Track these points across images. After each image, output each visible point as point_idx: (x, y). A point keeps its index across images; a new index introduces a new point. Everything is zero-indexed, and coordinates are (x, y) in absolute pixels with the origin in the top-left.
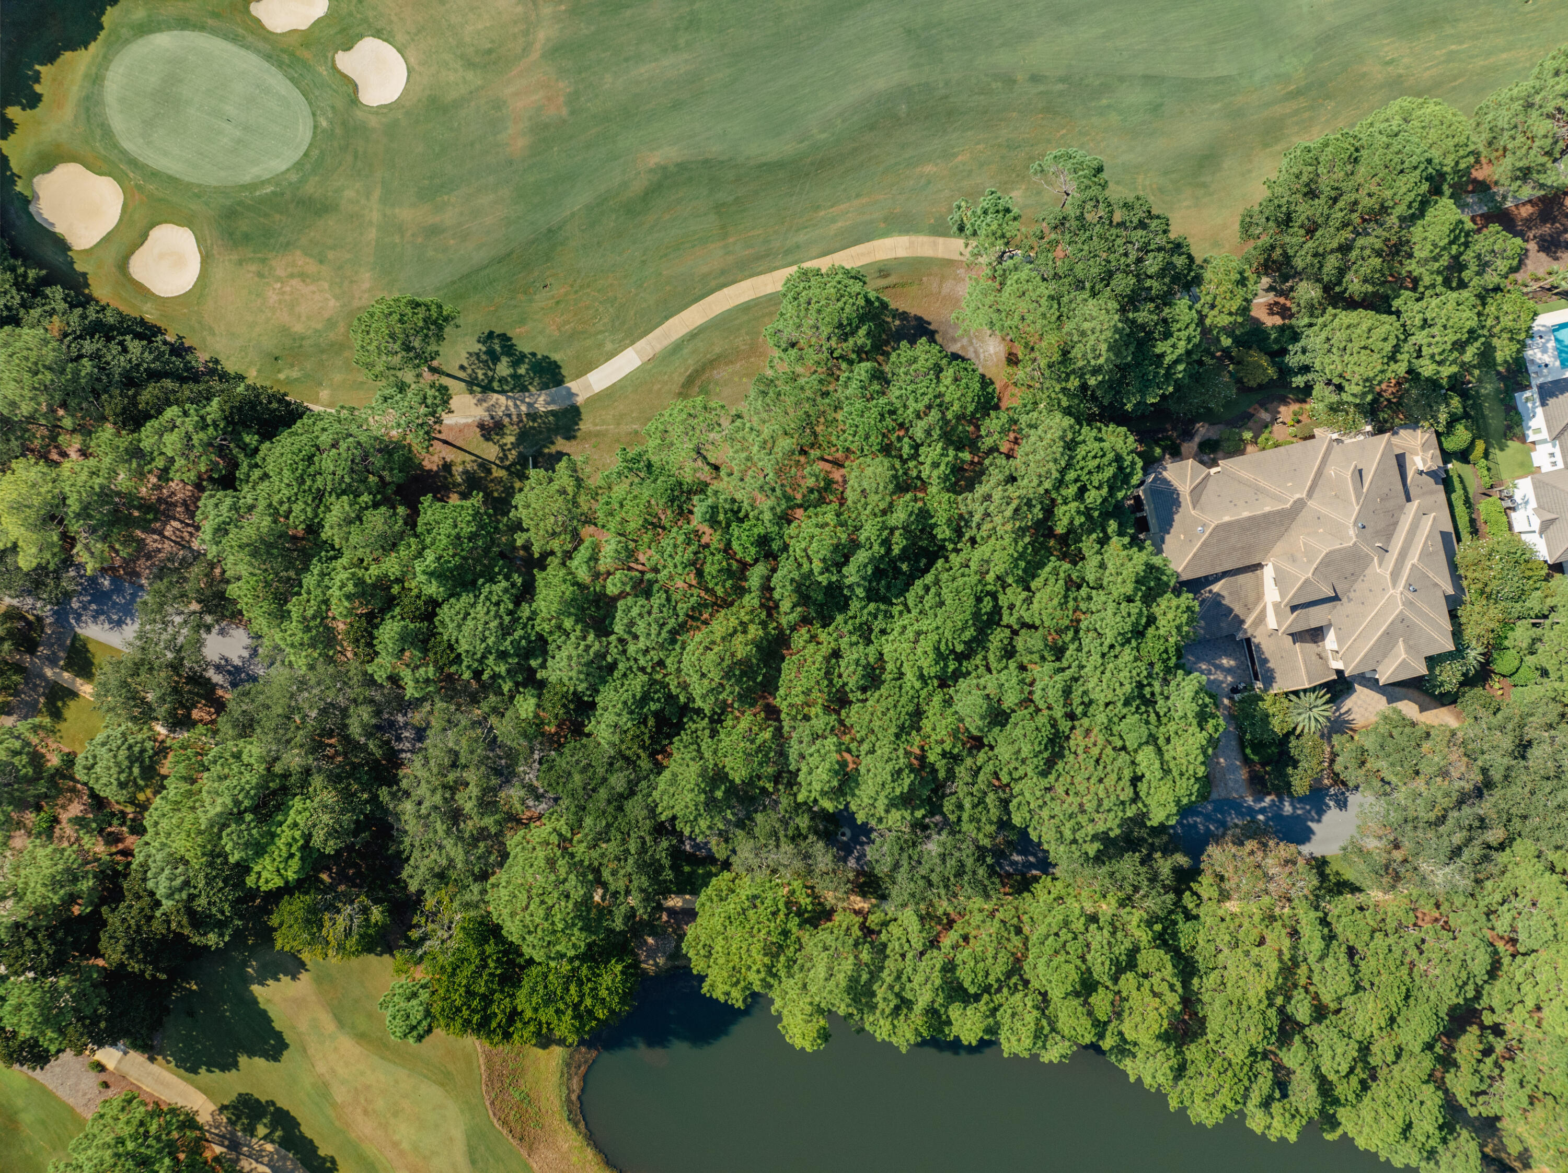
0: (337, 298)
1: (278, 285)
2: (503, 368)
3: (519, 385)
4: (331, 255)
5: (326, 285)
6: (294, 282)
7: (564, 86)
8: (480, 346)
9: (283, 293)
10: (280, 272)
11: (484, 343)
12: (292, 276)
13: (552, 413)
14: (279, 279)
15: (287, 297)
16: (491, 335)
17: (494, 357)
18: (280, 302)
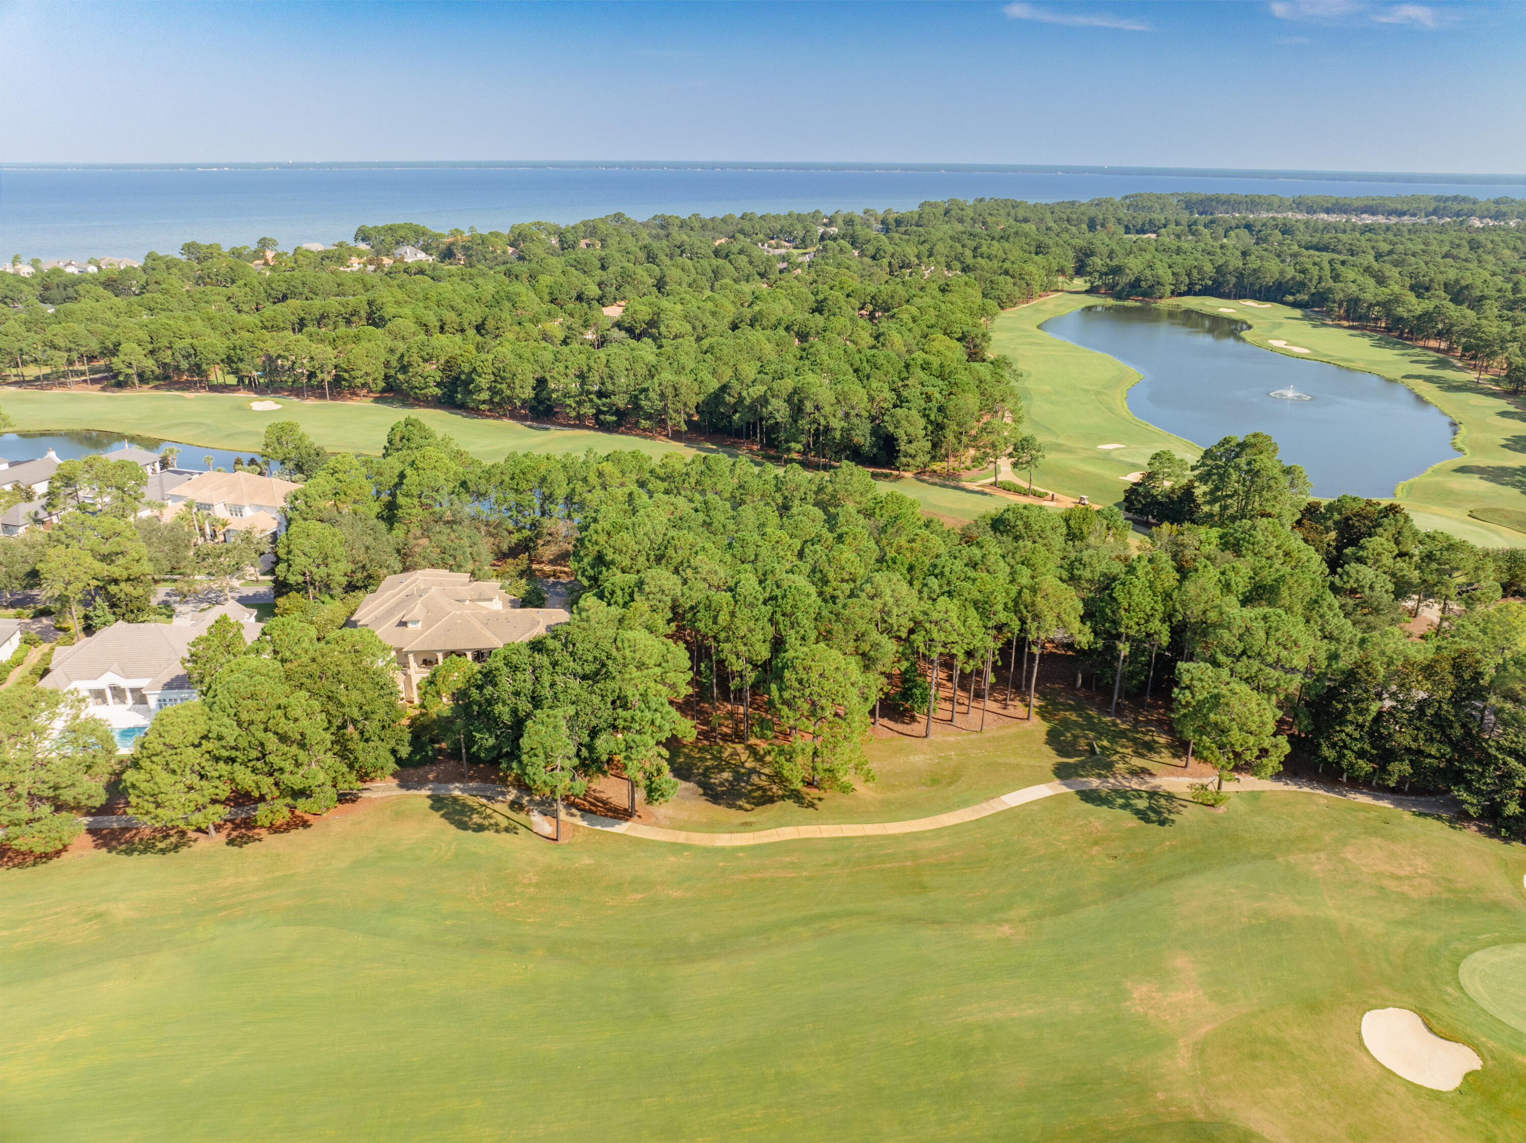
0: (1347, 860)
1: (1420, 872)
2: (1139, 803)
3: (1120, 794)
4: (1372, 892)
5: (1364, 869)
6: (1400, 872)
8: (1169, 818)
9: (1408, 864)
10: (1428, 883)
11: (1166, 819)
12: (1409, 878)
13: (1082, 776)
14: (1424, 877)
15: (1403, 862)
16: (1161, 823)
17: (1153, 810)
18: (1409, 859)
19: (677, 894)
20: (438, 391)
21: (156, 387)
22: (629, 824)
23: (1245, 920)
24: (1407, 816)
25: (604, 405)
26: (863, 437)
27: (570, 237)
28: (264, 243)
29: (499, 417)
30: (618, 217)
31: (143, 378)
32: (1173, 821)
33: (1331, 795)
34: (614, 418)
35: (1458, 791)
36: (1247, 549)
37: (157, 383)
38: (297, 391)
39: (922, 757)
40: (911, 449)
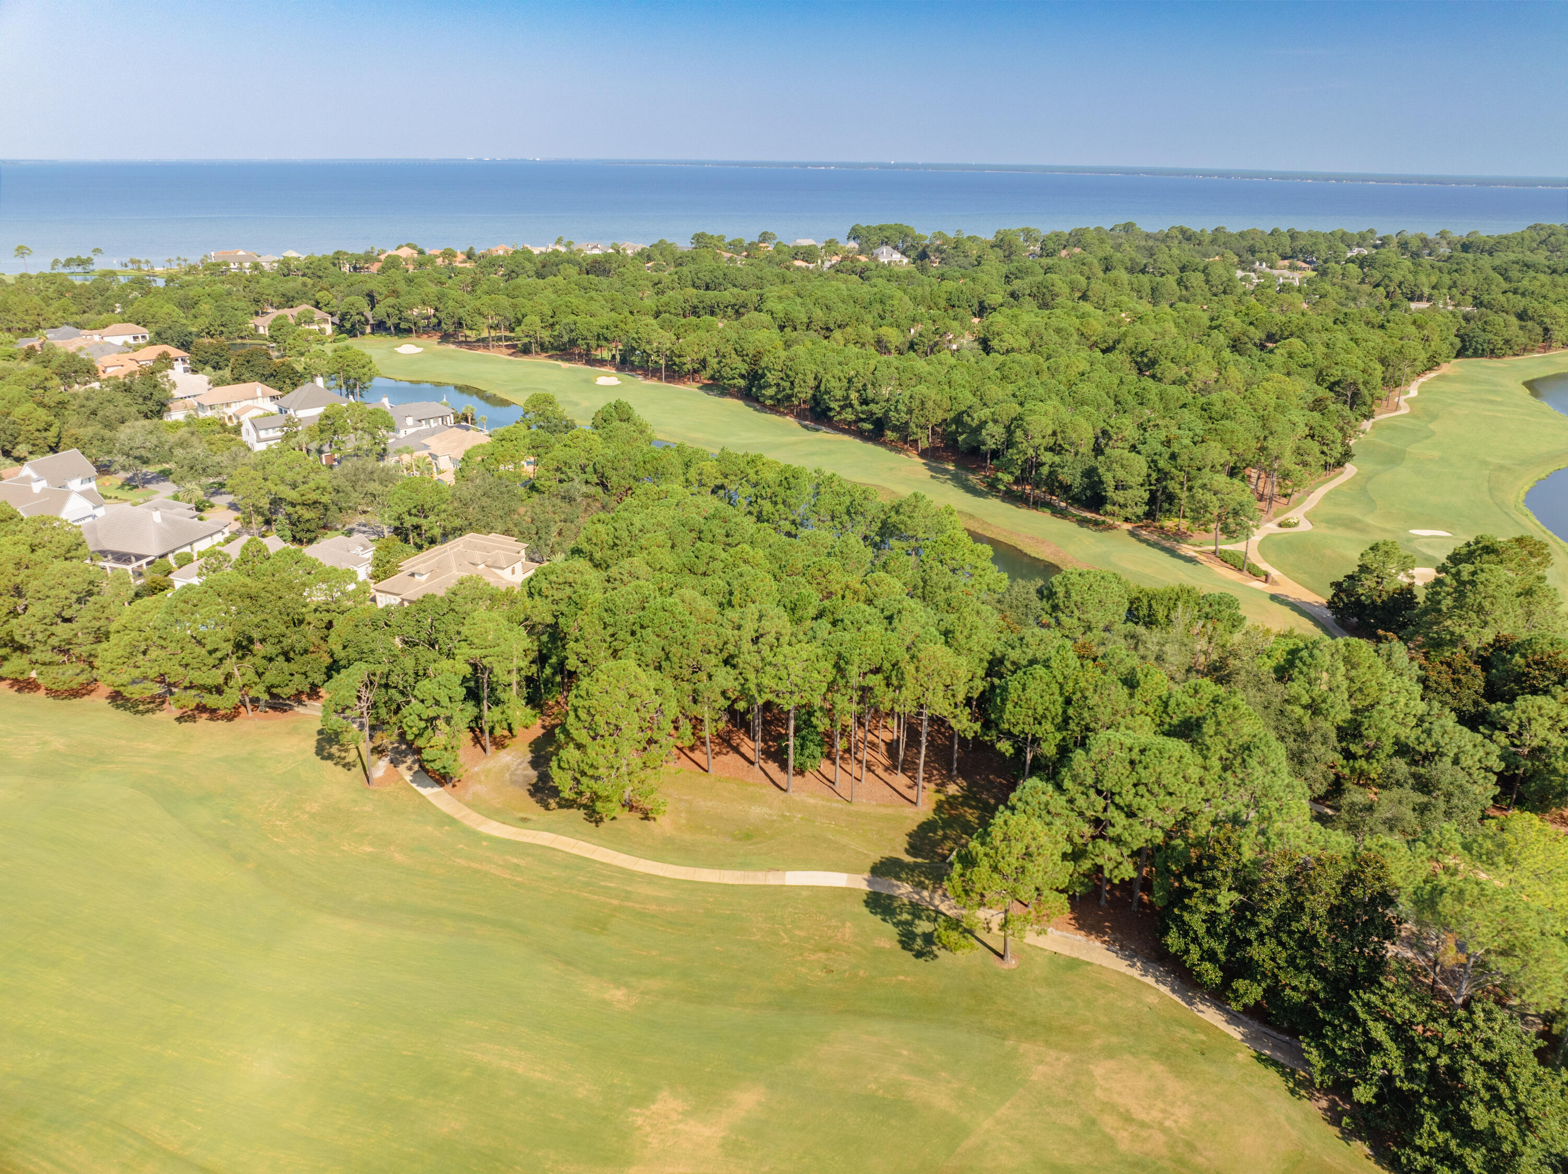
0: (1090, 1074)
1: (1167, 1123)
2: (923, 926)
3: (916, 910)
4: (1075, 1122)
5: (1098, 1093)
6: (1141, 1115)
7: (638, 1117)
8: (937, 952)
9: (1163, 1111)
10: (1160, 1138)
11: (932, 952)
12: (1143, 1125)
13: (899, 878)
14: (1165, 1130)
15: (1160, 1105)
16: (919, 955)
17: (928, 938)
18: (1173, 1104)
19: (399, 857)
20: (742, 383)
21: (550, 357)
22: (437, 789)
23: (873, 1086)
24: (1245, 1054)
25: (862, 412)
26: (1071, 475)
27: (1051, 245)
28: (765, 237)
29: (783, 414)
30: (1128, 228)
31: (543, 348)
32: (936, 956)
33: (1175, 997)
34: (870, 427)
35: (1309, 1045)
36: (1301, 672)
37: (554, 352)
38: (648, 370)
39: (765, 810)
40: (1119, 496)
